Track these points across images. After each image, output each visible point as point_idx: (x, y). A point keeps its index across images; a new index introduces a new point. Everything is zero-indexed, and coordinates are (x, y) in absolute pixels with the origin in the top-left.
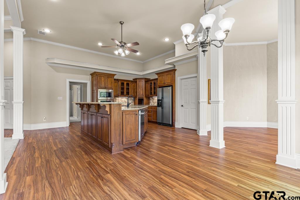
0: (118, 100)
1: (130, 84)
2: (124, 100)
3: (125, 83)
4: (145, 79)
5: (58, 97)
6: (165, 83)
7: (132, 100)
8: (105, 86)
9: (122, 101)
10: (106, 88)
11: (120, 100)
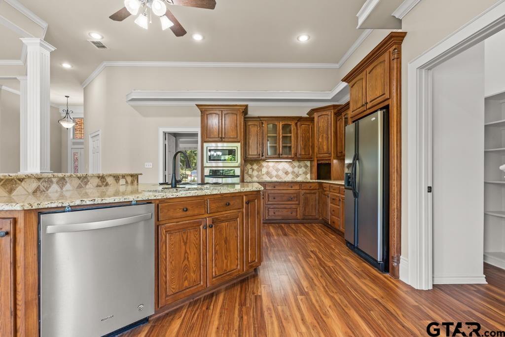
0: (268, 167)
1: (293, 127)
2: (284, 169)
3: (280, 125)
4: (334, 106)
5: (146, 164)
6: (367, 103)
7: (306, 166)
8: (220, 136)
9: (277, 170)
10: (223, 140)
11: (273, 167)
